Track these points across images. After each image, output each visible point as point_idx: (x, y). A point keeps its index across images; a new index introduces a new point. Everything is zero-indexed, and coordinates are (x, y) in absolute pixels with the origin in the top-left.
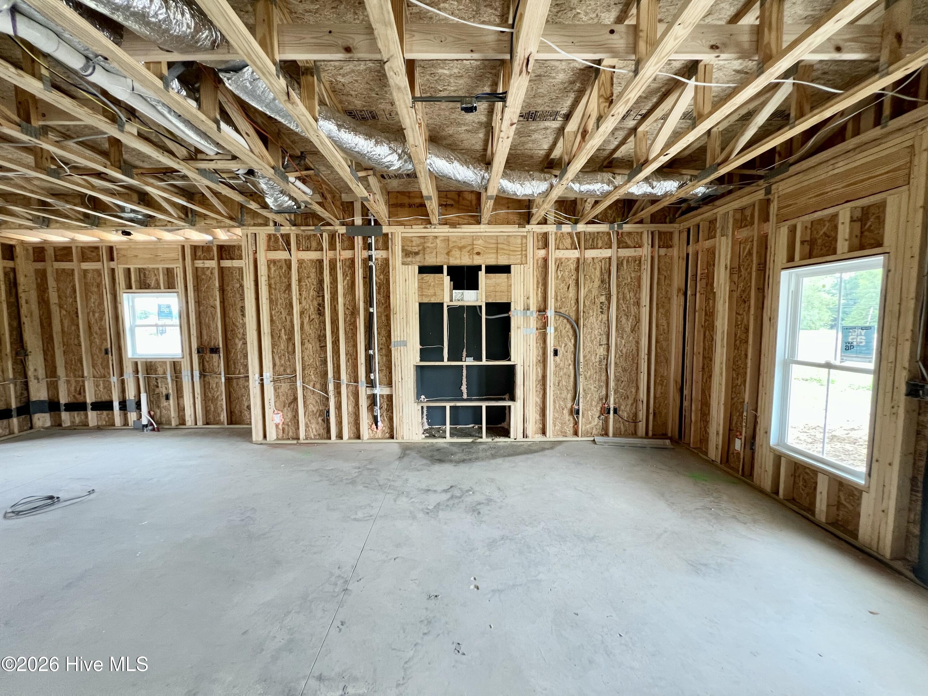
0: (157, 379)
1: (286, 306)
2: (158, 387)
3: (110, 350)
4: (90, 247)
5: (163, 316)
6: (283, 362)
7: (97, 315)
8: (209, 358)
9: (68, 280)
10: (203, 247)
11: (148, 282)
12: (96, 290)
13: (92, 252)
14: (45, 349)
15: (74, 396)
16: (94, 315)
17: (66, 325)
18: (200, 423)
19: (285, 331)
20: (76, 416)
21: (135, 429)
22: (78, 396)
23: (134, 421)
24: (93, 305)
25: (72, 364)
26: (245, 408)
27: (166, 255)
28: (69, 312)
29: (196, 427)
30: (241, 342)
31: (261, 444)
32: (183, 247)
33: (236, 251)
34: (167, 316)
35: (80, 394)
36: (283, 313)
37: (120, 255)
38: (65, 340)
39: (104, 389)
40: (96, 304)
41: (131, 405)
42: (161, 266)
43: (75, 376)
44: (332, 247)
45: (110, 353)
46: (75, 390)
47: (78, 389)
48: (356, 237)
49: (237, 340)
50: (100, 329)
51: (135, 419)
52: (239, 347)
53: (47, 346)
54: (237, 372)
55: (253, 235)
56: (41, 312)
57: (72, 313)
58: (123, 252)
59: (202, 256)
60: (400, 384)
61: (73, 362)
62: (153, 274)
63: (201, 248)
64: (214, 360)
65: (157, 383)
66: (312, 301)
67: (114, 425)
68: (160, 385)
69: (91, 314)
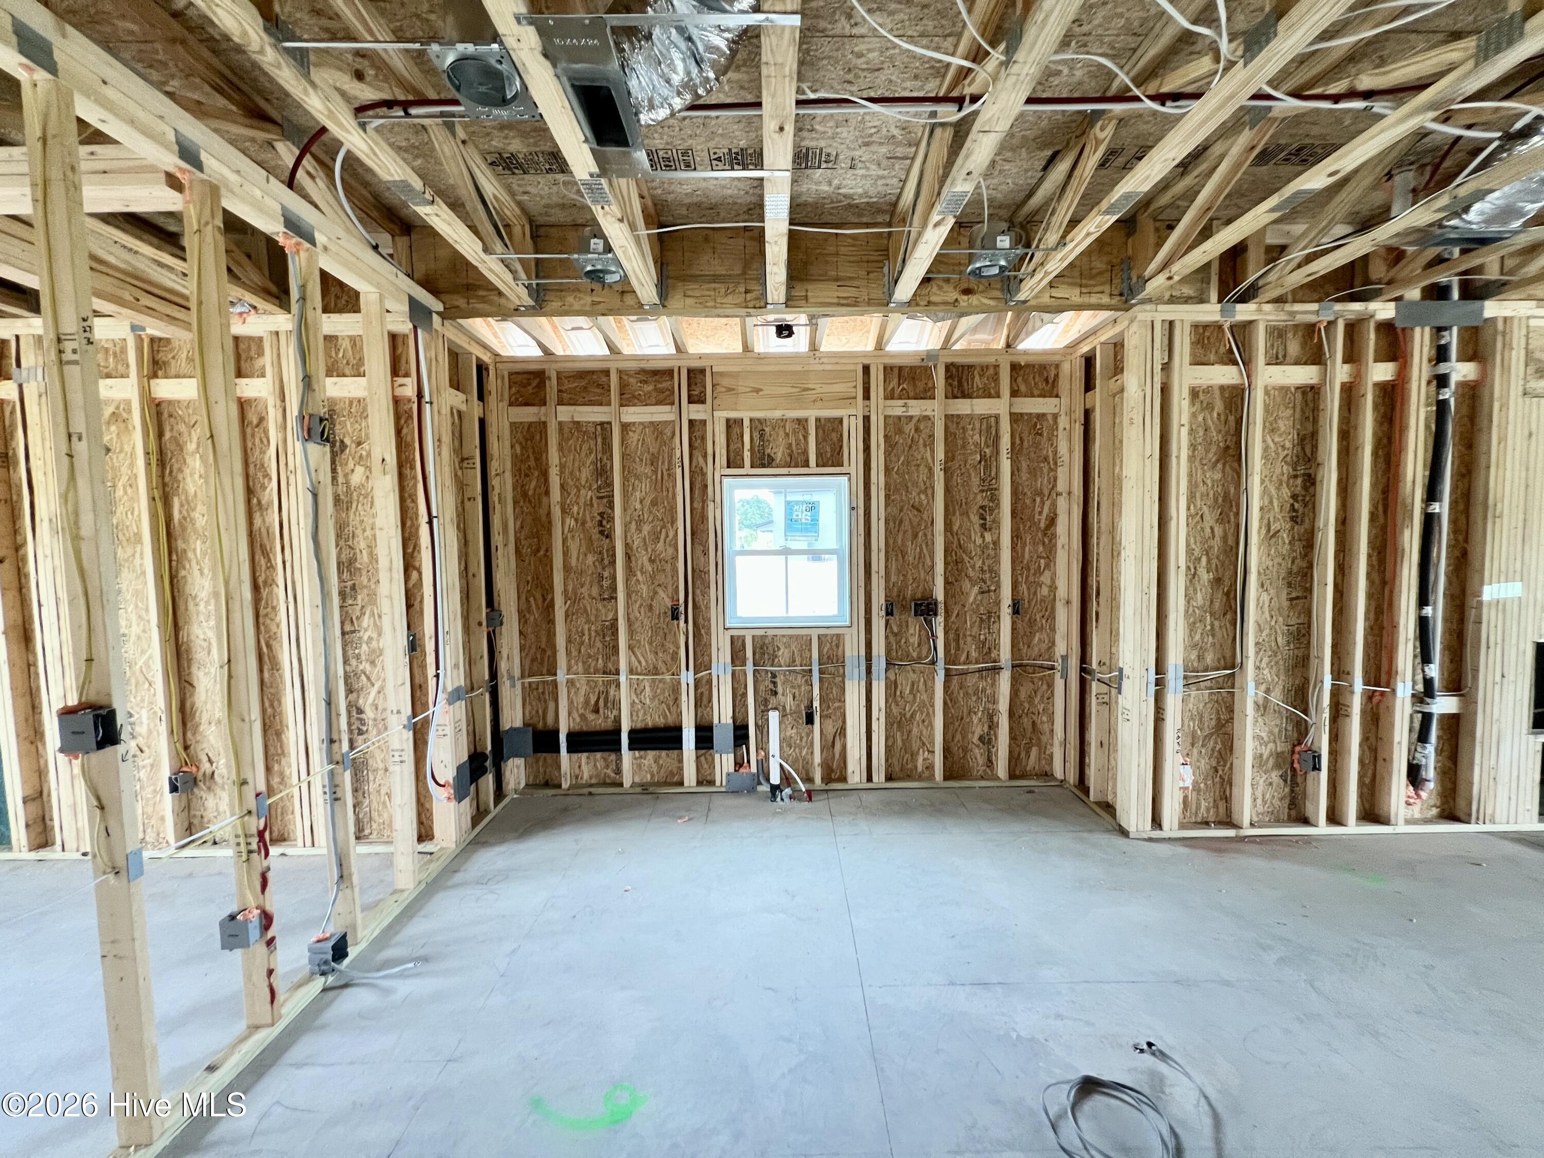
0: (774, 675)
1: (1216, 500)
2: (775, 693)
3: (682, 609)
4: (643, 371)
5: (797, 530)
6: (1197, 637)
7: (646, 528)
8: (900, 626)
9: (585, 447)
10: (901, 368)
11: (768, 451)
12: (648, 470)
13: (646, 382)
14: (524, 607)
15: (582, 716)
16: (639, 530)
17: (574, 553)
18: (879, 777)
19: (1209, 561)
20: (584, 760)
21: (733, 792)
22: (591, 717)
23: (728, 775)
24: (638, 506)
25: (582, 643)
26: (975, 740)
27: (826, 389)
28: (584, 523)
29: (870, 785)
30: (976, 589)
31: (1150, 840)
32: (866, 369)
33: (977, 377)
34: (807, 530)
35: (596, 711)
36: (1207, 517)
37: (719, 389)
38: (570, 588)
39: (652, 699)
40: (647, 502)
41: (723, 735)
42: (812, 414)
43: (587, 671)
44: (1352, 356)
45: (682, 617)
46: (587, 702)
47: (593, 701)
48: (1418, 330)
49: (966, 585)
50: (651, 561)
51: (732, 770)
52: (971, 599)
53: (528, 601)
54: (963, 658)
55: (1167, 325)
56: (518, 523)
57: (589, 524)
58: (726, 382)
59: (897, 391)
60: (1497, 687)
61: (586, 638)
62: (781, 433)
63: (896, 371)
64: (911, 631)
65: (775, 683)
66: (1278, 489)
67: (681, 784)
68: (780, 689)
69: (633, 526)
